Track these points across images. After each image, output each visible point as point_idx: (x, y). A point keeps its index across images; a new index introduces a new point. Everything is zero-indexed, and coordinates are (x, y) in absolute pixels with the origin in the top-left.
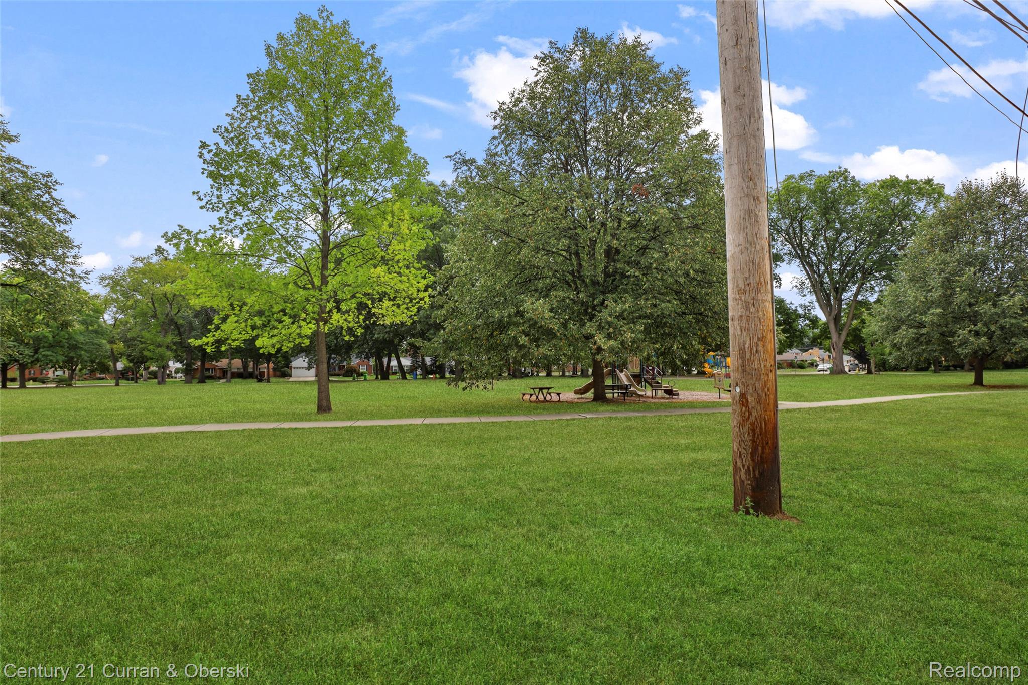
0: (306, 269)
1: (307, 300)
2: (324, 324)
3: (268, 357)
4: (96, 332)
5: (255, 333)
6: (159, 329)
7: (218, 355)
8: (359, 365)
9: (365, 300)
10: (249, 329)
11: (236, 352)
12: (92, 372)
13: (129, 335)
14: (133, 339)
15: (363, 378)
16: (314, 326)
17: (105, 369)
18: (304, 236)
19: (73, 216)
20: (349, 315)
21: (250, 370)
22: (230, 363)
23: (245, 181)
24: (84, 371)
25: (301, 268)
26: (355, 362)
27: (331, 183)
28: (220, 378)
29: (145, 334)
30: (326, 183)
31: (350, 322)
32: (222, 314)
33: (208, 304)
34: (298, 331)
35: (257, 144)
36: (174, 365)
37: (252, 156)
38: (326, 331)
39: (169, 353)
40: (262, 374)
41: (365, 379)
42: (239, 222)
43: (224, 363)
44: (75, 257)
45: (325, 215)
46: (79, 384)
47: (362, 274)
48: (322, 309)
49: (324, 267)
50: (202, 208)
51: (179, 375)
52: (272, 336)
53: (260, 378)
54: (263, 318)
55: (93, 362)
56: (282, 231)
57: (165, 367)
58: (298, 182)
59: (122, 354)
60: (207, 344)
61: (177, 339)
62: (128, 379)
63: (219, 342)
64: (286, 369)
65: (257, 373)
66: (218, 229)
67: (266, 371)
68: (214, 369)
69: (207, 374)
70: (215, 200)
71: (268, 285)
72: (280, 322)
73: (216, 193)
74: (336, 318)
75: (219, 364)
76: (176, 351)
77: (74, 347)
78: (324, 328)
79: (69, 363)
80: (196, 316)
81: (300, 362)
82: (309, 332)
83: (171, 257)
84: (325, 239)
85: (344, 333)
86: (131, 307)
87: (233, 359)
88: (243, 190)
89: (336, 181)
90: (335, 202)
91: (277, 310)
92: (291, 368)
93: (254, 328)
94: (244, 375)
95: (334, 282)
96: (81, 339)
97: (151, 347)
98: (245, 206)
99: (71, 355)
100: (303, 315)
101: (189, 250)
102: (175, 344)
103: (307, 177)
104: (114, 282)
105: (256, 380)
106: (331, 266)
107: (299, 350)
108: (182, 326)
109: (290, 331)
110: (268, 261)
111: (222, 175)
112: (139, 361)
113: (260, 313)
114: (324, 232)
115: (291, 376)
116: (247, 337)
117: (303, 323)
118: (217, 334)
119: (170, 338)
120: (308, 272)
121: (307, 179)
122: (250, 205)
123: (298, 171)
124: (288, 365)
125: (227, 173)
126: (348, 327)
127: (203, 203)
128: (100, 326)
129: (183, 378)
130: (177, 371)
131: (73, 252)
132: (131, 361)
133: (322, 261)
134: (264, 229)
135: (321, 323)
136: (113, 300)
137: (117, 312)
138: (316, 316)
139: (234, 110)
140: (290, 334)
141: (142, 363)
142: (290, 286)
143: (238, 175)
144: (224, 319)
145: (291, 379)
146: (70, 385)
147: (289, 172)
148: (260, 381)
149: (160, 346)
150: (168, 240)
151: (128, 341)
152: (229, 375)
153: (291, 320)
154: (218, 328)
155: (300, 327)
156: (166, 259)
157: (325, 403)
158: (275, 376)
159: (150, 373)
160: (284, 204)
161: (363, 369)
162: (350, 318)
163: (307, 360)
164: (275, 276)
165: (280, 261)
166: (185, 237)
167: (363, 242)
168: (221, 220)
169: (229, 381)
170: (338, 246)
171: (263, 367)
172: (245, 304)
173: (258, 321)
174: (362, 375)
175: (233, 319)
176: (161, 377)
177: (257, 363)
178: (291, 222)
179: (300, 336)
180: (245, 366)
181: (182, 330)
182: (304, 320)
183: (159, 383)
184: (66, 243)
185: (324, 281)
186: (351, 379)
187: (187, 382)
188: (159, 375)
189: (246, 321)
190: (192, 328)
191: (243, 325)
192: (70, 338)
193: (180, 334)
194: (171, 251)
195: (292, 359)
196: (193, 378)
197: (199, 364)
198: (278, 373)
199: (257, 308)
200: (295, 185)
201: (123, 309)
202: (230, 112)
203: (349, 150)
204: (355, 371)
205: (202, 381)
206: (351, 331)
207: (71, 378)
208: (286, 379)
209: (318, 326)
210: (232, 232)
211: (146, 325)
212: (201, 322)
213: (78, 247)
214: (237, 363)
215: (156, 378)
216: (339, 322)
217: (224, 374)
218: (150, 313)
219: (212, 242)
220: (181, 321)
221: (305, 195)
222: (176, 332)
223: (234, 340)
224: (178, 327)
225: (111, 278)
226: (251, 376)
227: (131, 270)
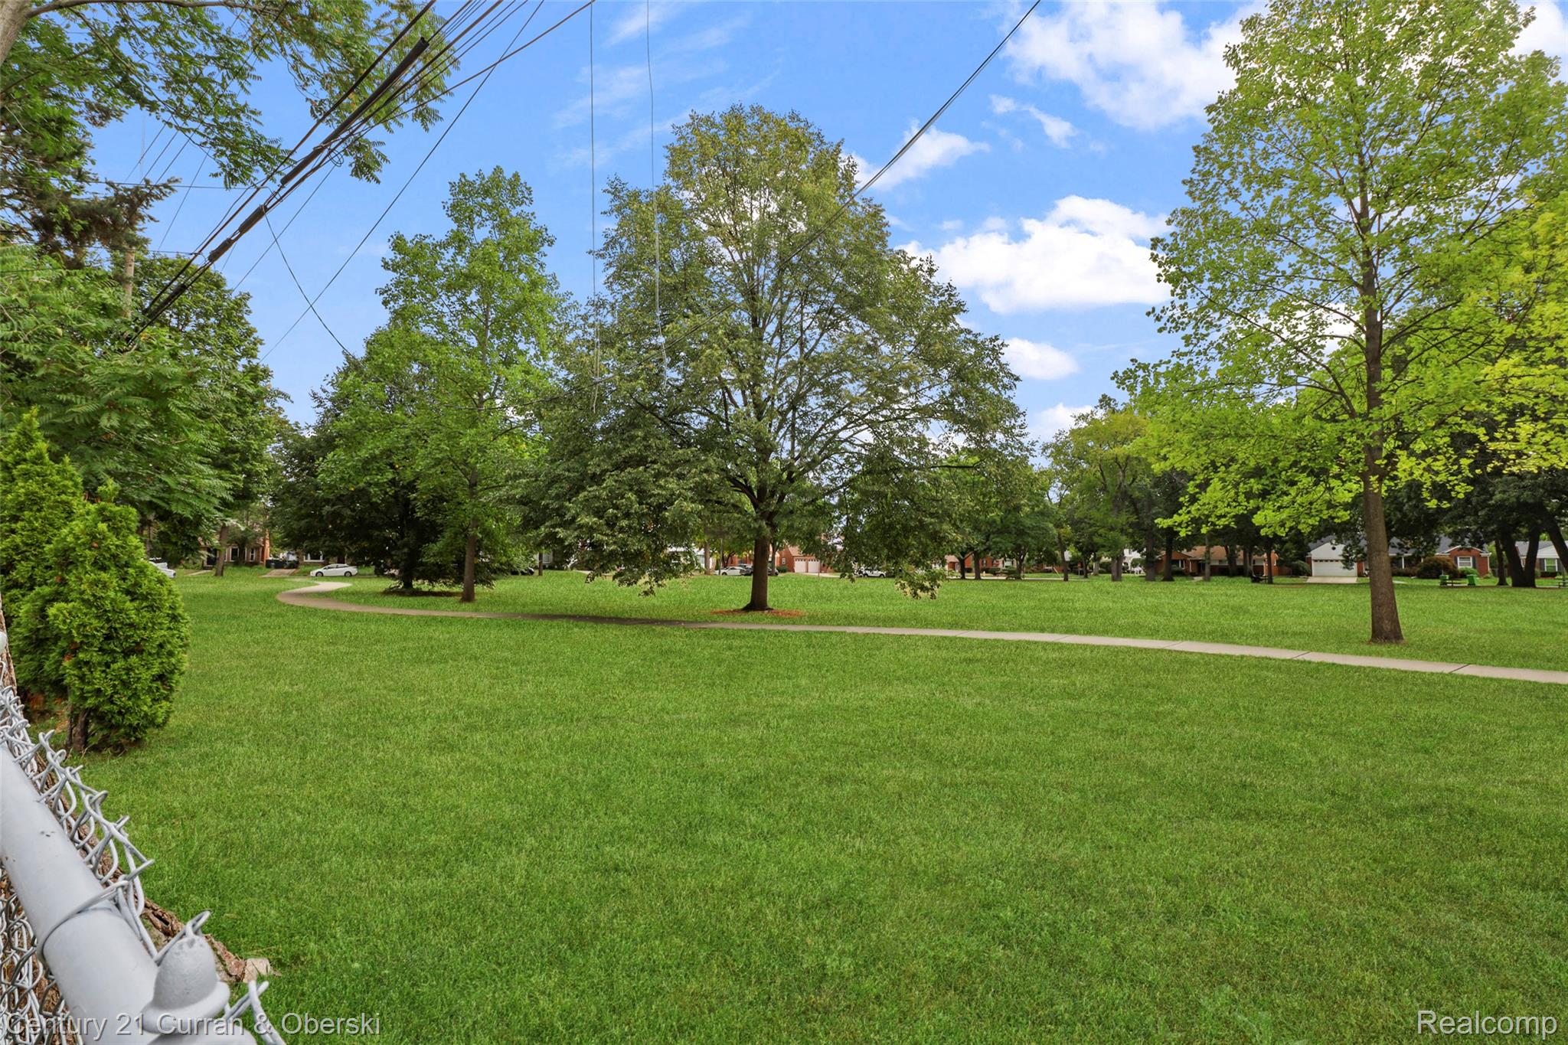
0: (1334, 388)
1: (1341, 440)
2: (1380, 480)
3: (1269, 543)
4: (1042, 513)
5: (1252, 504)
6: (1110, 506)
7: (1193, 540)
8: (1454, 556)
9: (1468, 428)
10: (1242, 498)
11: (1219, 536)
12: (1040, 562)
13: (1076, 516)
14: (1081, 521)
15: (1465, 582)
16: (1355, 486)
17: (1052, 560)
18: (1327, 332)
19: (1017, 379)
20: (1436, 460)
21: (1240, 563)
22: (1208, 552)
23: (1220, 271)
24: (1032, 562)
25: (1325, 389)
26: (1444, 550)
27: (1375, 225)
28: (1193, 575)
29: (1094, 513)
30: (1364, 229)
31: (1437, 473)
32: (1199, 479)
33: (1178, 466)
34: (1327, 496)
35: (1233, 208)
36: (1131, 555)
37: (1229, 229)
38: (1384, 494)
39: (1124, 538)
40: (1259, 570)
41: (1472, 585)
42: (1215, 336)
43: (1198, 552)
44: (1021, 427)
45: (1368, 284)
46: (1028, 577)
47: (1456, 379)
48: (1372, 452)
49: (1374, 376)
50: (1160, 330)
51: (1138, 569)
52: (1280, 508)
53: (1256, 576)
54: (1264, 481)
55: (1040, 550)
56: (1286, 334)
57: (1120, 558)
58: (1310, 244)
59: (1069, 540)
60: (1180, 525)
61: (1133, 519)
62: (1076, 573)
63: (1197, 522)
64: (1300, 562)
65: (1250, 567)
66: (1185, 354)
67: (1265, 565)
68: (1185, 560)
69: (1175, 568)
70: (1177, 313)
71: (1268, 424)
72: (1293, 483)
73: (1178, 302)
74: (1405, 467)
75: (1191, 553)
76: (1132, 535)
77: (1021, 533)
78: (1380, 488)
79: (1017, 552)
80: (1156, 485)
81: (1327, 553)
82: (1348, 498)
83: (1120, 407)
84: (1371, 326)
85: (1426, 495)
86: (1077, 480)
87: (1211, 546)
88: (1218, 286)
89: (1386, 217)
90: (1387, 257)
91: (1288, 464)
92: (1309, 561)
93: (1249, 496)
94: (1229, 570)
95: (1395, 401)
96: (1028, 522)
97: (1102, 531)
98: (1224, 310)
99: (1019, 542)
100: (1336, 469)
101: (1148, 391)
102: (1131, 525)
103: (1326, 229)
104: (1057, 450)
105: (1249, 580)
106: (1387, 374)
107: (1327, 530)
108: (1139, 500)
109: (1310, 497)
110: (1265, 388)
111: (1185, 274)
112: (1088, 549)
113: (1258, 472)
114: (1370, 314)
115: (1310, 574)
116: (1240, 511)
117: (1334, 483)
118: (1193, 508)
119: (1124, 518)
120: (1341, 392)
121: (1326, 234)
122: (1230, 307)
123: (1307, 227)
124: (1303, 554)
125: (1193, 268)
126: (1434, 483)
127: (1161, 324)
128: (1045, 506)
129: (1143, 573)
130: (1135, 563)
131: (1019, 422)
132: (1080, 549)
133: (1368, 368)
134: (1255, 338)
135: (1373, 479)
136: (1057, 473)
137: (1061, 488)
138: (1361, 467)
139: (1193, 171)
140: (1311, 503)
141: (1091, 552)
142: (1306, 421)
143: (1210, 265)
144: (1204, 486)
145: (1310, 580)
146: (1018, 578)
147: (1292, 233)
148: (1256, 580)
149: (1112, 529)
150: (1121, 383)
151: (1076, 524)
152: (1207, 570)
153: (1311, 479)
154: (1193, 500)
155: (1330, 489)
156: (1114, 411)
157: (1387, 626)
158: (1281, 574)
159: (1101, 566)
160: (1287, 289)
161: (1463, 564)
162: (1438, 466)
163: (1340, 548)
164: (1279, 410)
165: (1285, 382)
166: (1141, 373)
167: (1457, 316)
168: (1187, 339)
169: (1207, 580)
170: (1401, 334)
171: (1261, 560)
172: (1233, 460)
173: (1255, 485)
174: (1463, 575)
175: (1216, 484)
176: (1116, 570)
177: (1249, 552)
178: (1299, 314)
179: (1330, 505)
180: (1231, 557)
181: (1139, 505)
182: (1338, 477)
183: (1114, 579)
184: (1013, 411)
185: (1374, 400)
186: (1437, 582)
187: (1149, 578)
188: (1114, 568)
189: (1236, 485)
190: (1152, 503)
191: (1232, 493)
192: (1018, 522)
193: (1136, 512)
194: (1122, 397)
195: (1310, 545)
196: (1157, 573)
197: (1164, 553)
198: (1286, 569)
199: (1252, 464)
200: (1306, 252)
201: (1068, 483)
202: (1188, 176)
203: (1410, 151)
204: (1446, 568)
205: (1169, 578)
206: (1441, 491)
207: (1020, 569)
208: (1300, 579)
209: (1367, 484)
210: (1205, 354)
211: (1094, 500)
212: (1164, 493)
213: (1024, 413)
214: (1219, 552)
215: (1109, 572)
216: (1411, 474)
217: (1199, 569)
218: (1100, 485)
219: (1177, 374)
220: (1137, 494)
221: (1325, 263)
222: (1132, 509)
223: (1219, 517)
224: (1134, 502)
225: (1055, 446)
226: (1240, 572)
227: (1073, 432)
